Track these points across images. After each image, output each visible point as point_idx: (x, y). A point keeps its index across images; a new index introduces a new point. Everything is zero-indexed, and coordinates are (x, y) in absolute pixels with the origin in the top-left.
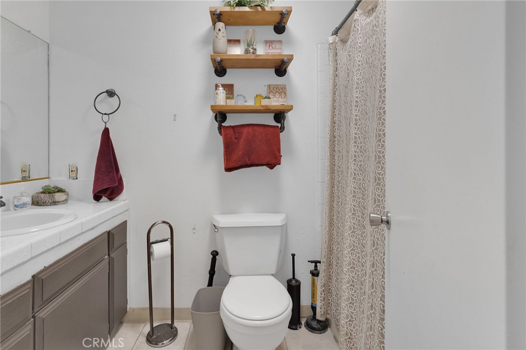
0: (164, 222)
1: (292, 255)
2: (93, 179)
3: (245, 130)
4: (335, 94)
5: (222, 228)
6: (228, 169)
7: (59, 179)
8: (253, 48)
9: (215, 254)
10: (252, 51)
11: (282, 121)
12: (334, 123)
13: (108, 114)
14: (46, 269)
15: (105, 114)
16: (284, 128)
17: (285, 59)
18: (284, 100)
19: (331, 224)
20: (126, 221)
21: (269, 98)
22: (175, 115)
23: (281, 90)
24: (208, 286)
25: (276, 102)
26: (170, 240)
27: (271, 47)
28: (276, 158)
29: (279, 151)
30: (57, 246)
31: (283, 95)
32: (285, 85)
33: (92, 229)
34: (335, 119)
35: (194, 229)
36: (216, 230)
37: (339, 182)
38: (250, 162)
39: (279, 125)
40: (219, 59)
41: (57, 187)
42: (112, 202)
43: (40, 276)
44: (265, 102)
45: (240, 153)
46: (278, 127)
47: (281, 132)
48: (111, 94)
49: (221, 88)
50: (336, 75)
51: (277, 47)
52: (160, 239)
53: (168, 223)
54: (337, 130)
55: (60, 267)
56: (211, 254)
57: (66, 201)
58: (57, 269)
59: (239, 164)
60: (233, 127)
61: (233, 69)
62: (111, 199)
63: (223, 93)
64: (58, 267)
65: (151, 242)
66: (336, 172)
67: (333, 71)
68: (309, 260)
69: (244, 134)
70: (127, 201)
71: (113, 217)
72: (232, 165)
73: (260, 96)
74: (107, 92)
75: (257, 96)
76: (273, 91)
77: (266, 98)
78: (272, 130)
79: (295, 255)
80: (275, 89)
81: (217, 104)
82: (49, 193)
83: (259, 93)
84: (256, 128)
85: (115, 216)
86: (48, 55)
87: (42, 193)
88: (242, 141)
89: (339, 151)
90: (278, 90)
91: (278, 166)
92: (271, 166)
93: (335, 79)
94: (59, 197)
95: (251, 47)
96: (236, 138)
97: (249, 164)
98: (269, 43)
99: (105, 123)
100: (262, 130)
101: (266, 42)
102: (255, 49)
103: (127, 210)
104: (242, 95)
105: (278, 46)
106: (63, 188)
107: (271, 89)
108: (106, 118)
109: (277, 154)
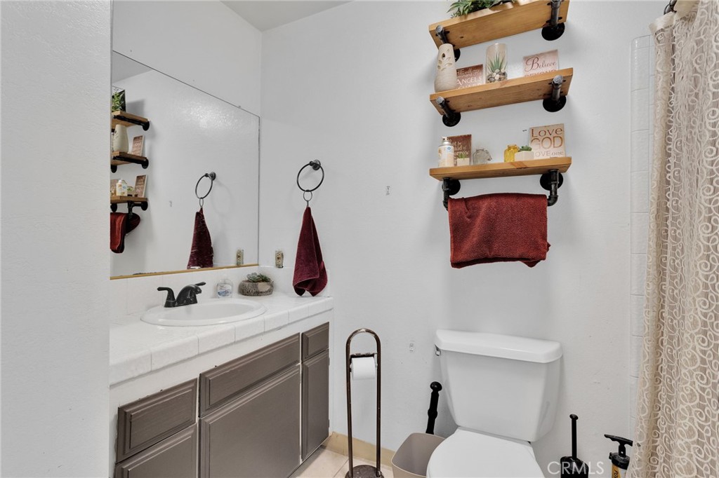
0: (368, 331)
1: (571, 416)
2: (294, 269)
3: (484, 205)
4: (670, 127)
5: (445, 351)
6: (457, 264)
7: (267, 267)
8: (500, 73)
9: (436, 387)
10: (497, 77)
11: (553, 186)
12: (668, 183)
13: (311, 191)
14: (217, 368)
15: (308, 191)
16: (556, 198)
17: (557, 78)
18: (560, 149)
19: (656, 378)
20: (328, 323)
21: (529, 149)
22: (388, 187)
23: (554, 134)
24: (427, 432)
25: (542, 154)
26: (376, 356)
27: (535, 65)
28: (537, 248)
29: (544, 237)
30: (231, 344)
31: (558, 141)
32: (563, 124)
33: (280, 328)
34: (668, 175)
35: (411, 346)
36: (438, 353)
37: (674, 298)
38: (492, 253)
39: (547, 193)
40: (442, 99)
41: (263, 276)
42: (314, 297)
43: (207, 376)
44: (521, 157)
45: (475, 239)
46: (545, 196)
47: (549, 205)
48: (316, 166)
49: (446, 143)
50: (673, 89)
51: (547, 62)
52: (362, 353)
53: (373, 333)
54: (671, 195)
55: (233, 369)
56: (431, 387)
57: (269, 292)
58: (228, 371)
59: (473, 256)
60: (465, 201)
61: (470, 112)
62: (314, 294)
63: (449, 148)
64: (229, 369)
65: (351, 354)
66: (668, 279)
67: (667, 82)
68: (607, 434)
69: (483, 210)
70: (331, 298)
71: (308, 317)
72: (460, 258)
73: (515, 148)
74: (311, 164)
75: (509, 148)
76: (539, 137)
77: (523, 149)
78: (532, 201)
79: (577, 418)
80: (542, 133)
81: (440, 166)
82: (254, 282)
83: (512, 144)
84: (503, 200)
85: (312, 316)
86: (259, 130)
87: (248, 281)
88: (479, 221)
89: (675, 238)
90: (548, 135)
91: (542, 261)
92: (531, 262)
93: (670, 98)
94: (262, 286)
95: (497, 71)
96: (469, 217)
97: (490, 256)
98: (531, 59)
99: (308, 201)
100: (513, 202)
101: (527, 59)
102: (504, 74)
103: (331, 310)
104: (483, 150)
105: (549, 60)
106: (268, 276)
107: (536, 134)
108: (308, 195)
109: (540, 241)
